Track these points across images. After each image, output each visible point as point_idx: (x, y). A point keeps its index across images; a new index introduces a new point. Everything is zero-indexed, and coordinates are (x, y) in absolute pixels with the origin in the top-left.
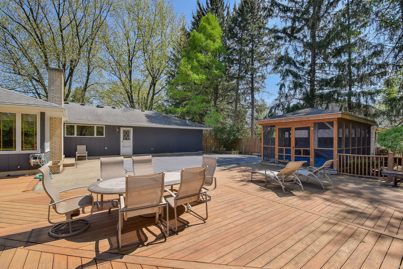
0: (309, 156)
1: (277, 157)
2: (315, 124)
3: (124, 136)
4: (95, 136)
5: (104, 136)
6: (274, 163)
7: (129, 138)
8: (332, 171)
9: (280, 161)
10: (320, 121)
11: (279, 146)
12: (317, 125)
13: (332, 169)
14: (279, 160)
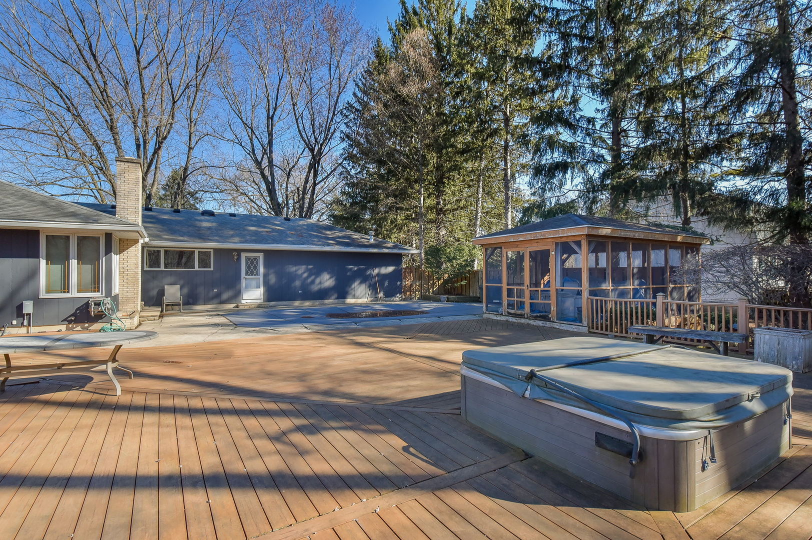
0: (550, 302)
1: (505, 303)
2: (557, 244)
3: (248, 268)
4: (197, 268)
5: (212, 269)
6: (502, 315)
7: (257, 273)
8: (581, 327)
9: (510, 311)
10: (563, 240)
11: (508, 285)
12: (559, 248)
13: (581, 324)
14: (508, 310)
